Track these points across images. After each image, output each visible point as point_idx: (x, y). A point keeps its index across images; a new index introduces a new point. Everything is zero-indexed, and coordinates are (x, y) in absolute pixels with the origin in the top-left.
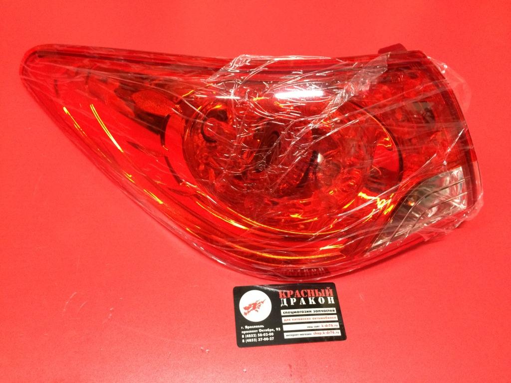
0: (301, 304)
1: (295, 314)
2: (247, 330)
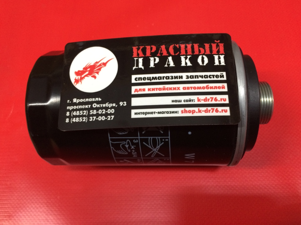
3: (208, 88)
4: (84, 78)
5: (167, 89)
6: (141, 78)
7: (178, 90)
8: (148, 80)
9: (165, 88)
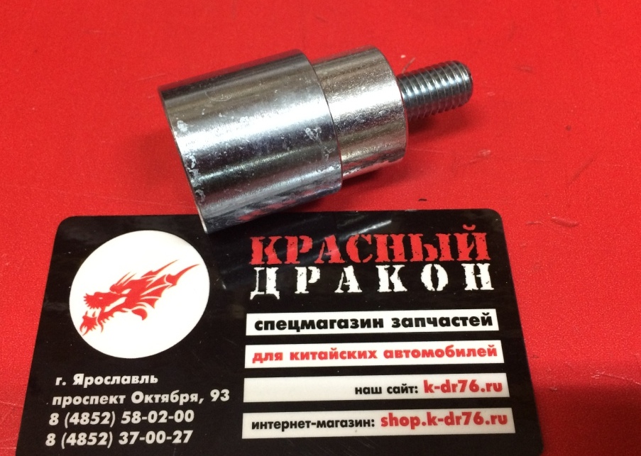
0: (339, 291)
1: (304, 332)
2: (80, 391)
3: (450, 353)
4: (111, 313)
5: (342, 355)
6: (272, 323)
7: (370, 357)
8: (291, 328)
9: (336, 353)
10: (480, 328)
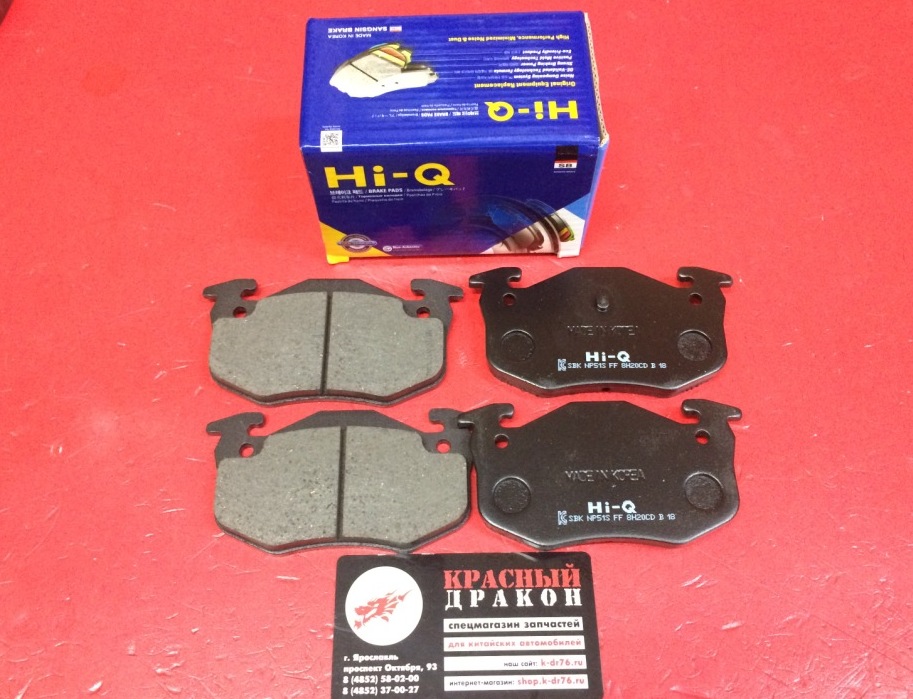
10: (573, 628)
